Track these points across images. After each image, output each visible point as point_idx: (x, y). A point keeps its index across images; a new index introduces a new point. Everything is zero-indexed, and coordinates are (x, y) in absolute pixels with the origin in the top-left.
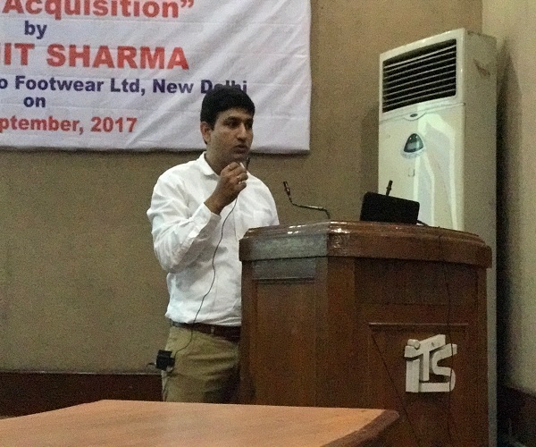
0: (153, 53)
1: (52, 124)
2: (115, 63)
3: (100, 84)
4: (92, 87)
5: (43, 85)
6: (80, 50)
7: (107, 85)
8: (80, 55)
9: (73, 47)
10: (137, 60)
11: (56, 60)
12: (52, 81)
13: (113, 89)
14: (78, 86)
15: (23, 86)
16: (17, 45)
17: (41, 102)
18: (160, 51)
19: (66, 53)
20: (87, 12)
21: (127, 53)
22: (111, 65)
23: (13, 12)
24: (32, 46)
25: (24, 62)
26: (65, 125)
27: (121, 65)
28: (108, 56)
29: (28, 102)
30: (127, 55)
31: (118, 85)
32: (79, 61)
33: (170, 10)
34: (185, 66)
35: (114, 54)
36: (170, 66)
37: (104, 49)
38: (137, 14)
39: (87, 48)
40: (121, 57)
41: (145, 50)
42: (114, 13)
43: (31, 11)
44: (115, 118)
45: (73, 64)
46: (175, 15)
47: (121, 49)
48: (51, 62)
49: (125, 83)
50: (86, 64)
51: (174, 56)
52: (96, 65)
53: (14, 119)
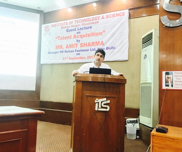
0: (98, 43)
1: (81, 58)
2: (91, 45)
3: (89, 50)
4: (87, 50)
5: (79, 51)
6: (85, 44)
7: (90, 50)
8: (85, 45)
9: (84, 43)
10: (95, 44)
11: (81, 46)
12: (81, 50)
13: (91, 51)
14: (85, 50)
15: (76, 51)
16: (75, 44)
17: (79, 54)
18: (99, 42)
19: (83, 45)
20: (86, 37)
21: (93, 43)
22: (90, 46)
23: (75, 38)
24: (78, 44)
25: (77, 47)
26: (83, 58)
27: (92, 46)
28: (90, 44)
29: (77, 54)
30: (93, 44)
31: (92, 50)
32: (85, 46)
33: (101, 34)
34: (103, 45)
35: (91, 44)
36: (101, 45)
37: (89, 43)
38: (95, 35)
39: (86, 43)
40: (92, 44)
41: (96, 42)
42: (91, 36)
43: (78, 38)
44: (91, 56)
45: (84, 46)
46: (102, 35)
47: (92, 43)
48: (81, 47)
49: (93, 49)
50: (86, 46)
51: (101, 43)
52: (88, 46)
53: (75, 58)
